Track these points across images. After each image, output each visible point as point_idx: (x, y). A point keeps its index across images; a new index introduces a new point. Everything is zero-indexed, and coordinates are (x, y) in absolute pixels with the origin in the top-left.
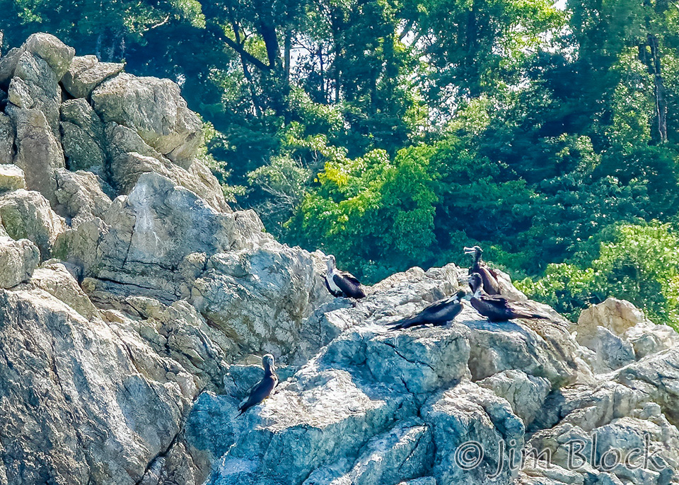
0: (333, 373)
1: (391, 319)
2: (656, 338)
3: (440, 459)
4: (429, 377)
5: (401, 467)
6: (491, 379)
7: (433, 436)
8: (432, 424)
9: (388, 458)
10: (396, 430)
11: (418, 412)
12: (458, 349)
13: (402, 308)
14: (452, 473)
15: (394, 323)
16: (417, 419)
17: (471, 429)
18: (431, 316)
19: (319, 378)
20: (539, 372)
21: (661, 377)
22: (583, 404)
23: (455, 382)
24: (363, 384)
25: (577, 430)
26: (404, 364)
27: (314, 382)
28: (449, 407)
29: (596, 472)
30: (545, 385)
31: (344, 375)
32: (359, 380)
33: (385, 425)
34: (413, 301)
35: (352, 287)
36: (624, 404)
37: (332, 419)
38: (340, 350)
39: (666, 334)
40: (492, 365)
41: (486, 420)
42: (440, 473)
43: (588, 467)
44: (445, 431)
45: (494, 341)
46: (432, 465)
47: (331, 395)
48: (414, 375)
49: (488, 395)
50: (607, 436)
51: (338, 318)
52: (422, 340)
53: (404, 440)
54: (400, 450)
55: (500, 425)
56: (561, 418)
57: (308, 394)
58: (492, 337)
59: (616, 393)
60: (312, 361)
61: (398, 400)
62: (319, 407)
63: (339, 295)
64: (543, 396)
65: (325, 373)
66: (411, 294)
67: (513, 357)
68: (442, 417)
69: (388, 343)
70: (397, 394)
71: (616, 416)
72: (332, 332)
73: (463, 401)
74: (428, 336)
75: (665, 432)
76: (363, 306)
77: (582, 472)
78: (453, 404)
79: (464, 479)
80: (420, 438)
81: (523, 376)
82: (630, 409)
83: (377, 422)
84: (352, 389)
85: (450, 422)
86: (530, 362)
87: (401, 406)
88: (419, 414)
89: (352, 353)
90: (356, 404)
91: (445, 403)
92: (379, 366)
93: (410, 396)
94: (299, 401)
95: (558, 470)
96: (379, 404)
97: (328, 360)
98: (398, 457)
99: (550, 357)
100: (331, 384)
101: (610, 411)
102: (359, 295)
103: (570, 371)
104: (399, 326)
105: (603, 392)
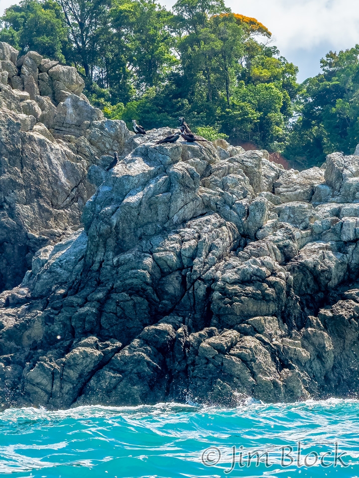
0: (137, 158)
1: (155, 141)
2: (237, 150)
3: (172, 186)
4: (169, 159)
5: (160, 189)
6: (189, 161)
7: (170, 179)
8: (169, 175)
9: (155, 186)
10: (158, 177)
11: (165, 171)
12: (178, 150)
13: (158, 137)
14: (176, 191)
15: (157, 142)
16: (165, 174)
17: (183, 177)
18: (169, 140)
19: (132, 160)
20: (204, 159)
21: (243, 161)
22: (218, 169)
23: (177, 161)
24: (147, 162)
25: (216, 178)
26: (160, 155)
27: (130, 161)
28: (175, 170)
29: (223, 191)
30: (206, 163)
31: (141, 159)
32: (145, 160)
33: (154, 175)
34: (162, 135)
35: (142, 130)
36: (232, 169)
37: (137, 173)
38: (139, 151)
39: (240, 149)
40: (189, 156)
41: (187, 174)
42: (173, 191)
43: (220, 190)
44: (174, 177)
45: (189, 148)
46: (170, 189)
47: (136, 165)
48: (164, 159)
49: (188, 166)
50: (226, 180)
51: (138, 140)
52: (166, 147)
53: (161, 180)
54: (159, 183)
55: (192, 176)
56: (211, 174)
57: (129, 165)
58: (189, 147)
59: (229, 166)
60: (130, 154)
61: (158, 167)
62: (132, 169)
63: (138, 133)
64: (205, 166)
65: (134, 158)
66: (161, 133)
67: (196, 154)
68: (173, 172)
69: (155, 148)
70: (158, 165)
71: (229, 173)
72: (136, 145)
73: (180, 167)
74: (168, 146)
75: (245, 179)
76: (146, 137)
77: (219, 191)
78: (177, 169)
79: (180, 193)
80: (166, 179)
81: (199, 160)
82: (233, 171)
83: (152, 174)
84: (143, 164)
85: (176, 174)
86: (201, 155)
87: (159, 169)
88: (165, 172)
89: (143, 152)
90: (145, 168)
91: (174, 168)
92: (152, 156)
93: (163, 166)
94: (126, 167)
95: (211, 191)
96: (152, 168)
97: (135, 154)
98: (159, 186)
99: (207, 154)
100: (136, 162)
101: (227, 172)
102: (144, 133)
103: (214, 158)
104: (158, 143)
105: (225, 165)
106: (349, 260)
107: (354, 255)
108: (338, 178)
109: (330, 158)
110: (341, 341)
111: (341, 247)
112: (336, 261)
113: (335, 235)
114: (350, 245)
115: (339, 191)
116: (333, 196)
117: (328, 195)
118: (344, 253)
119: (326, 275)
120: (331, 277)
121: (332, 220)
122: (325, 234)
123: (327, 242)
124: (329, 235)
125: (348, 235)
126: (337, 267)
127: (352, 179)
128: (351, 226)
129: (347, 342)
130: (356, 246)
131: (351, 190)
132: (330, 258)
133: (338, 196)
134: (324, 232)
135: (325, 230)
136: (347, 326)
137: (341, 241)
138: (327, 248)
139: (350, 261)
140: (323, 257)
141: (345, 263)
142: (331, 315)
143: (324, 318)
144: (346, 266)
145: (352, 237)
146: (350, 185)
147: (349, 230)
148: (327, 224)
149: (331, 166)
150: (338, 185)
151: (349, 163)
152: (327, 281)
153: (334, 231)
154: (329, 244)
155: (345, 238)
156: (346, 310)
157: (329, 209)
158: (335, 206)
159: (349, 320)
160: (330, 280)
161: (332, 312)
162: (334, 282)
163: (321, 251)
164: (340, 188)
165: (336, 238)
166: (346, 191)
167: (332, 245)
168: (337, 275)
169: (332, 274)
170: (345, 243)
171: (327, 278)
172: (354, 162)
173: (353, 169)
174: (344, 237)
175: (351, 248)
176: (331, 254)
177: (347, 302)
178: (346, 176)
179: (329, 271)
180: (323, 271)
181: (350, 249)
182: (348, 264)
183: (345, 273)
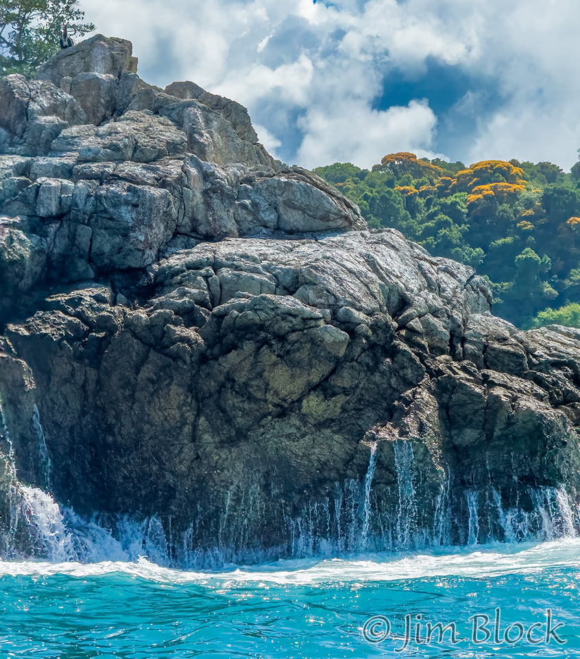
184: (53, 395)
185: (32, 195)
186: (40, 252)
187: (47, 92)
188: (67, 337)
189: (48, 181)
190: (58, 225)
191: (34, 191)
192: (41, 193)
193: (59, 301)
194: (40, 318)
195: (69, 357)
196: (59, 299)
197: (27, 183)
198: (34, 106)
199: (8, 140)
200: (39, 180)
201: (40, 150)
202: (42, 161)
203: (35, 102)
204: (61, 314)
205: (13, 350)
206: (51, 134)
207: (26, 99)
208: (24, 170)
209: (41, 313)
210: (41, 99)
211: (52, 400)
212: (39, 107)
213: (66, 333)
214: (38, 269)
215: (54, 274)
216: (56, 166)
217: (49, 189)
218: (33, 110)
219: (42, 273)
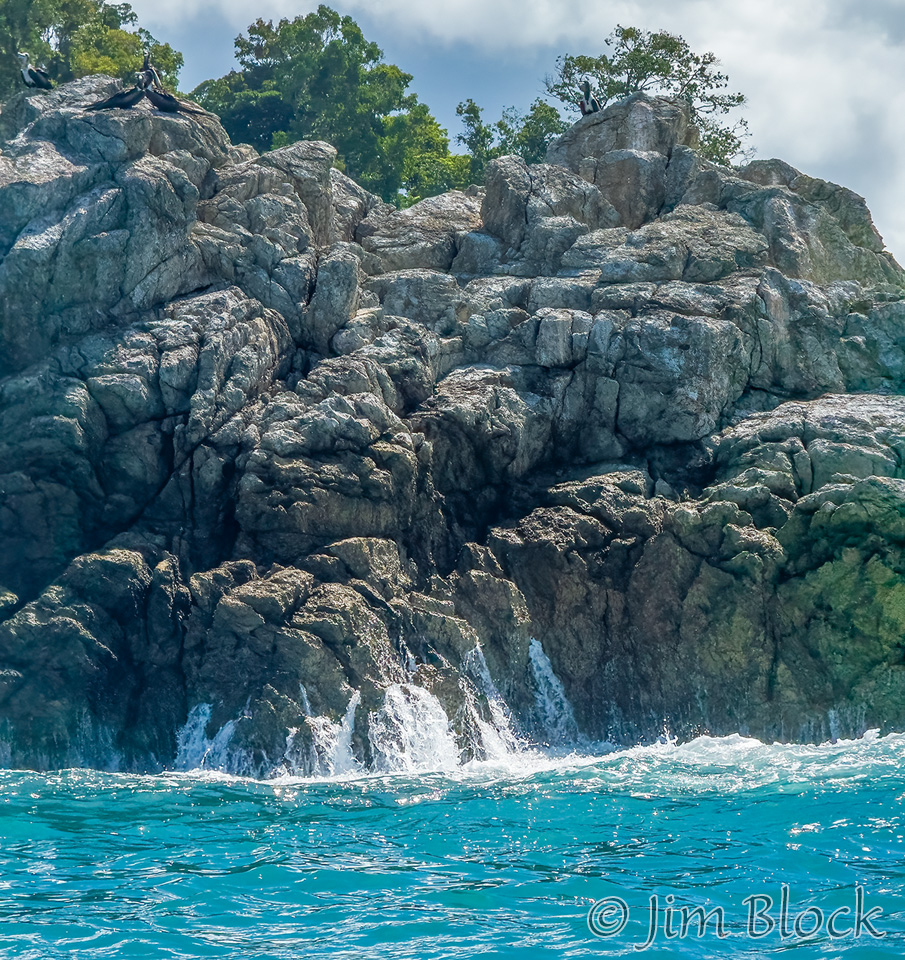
0: (40, 144)
1: (83, 104)
3: (132, 215)
4: (122, 149)
5: (101, 220)
6: (165, 155)
7: (126, 197)
8: (125, 186)
9: (90, 212)
10: (96, 191)
11: (111, 178)
12: (144, 127)
13: (87, 97)
14: (142, 226)
15: (85, 106)
16: (112, 183)
17: (158, 192)
19: (29, 147)
20: (200, 154)
21: (289, 165)
22: (236, 180)
23: (140, 155)
24: (65, 153)
25: (233, 200)
26: (99, 138)
27: (24, 151)
28: (140, 174)
29: (250, 234)
30: (205, 164)
31: (50, 146)
32: (62, 151)
33: (86, 186)
34: (96, 92)
35: (43, 79)
36: (266, 183)
37: (45, 179)
38: (45, 125)
40: (164, 145)
41: (169, 185)
42: (133, 226)
43: (242, 230)
44: (136, 191)
45: (166, 126)
46: (125, 220)
47: (41, 161)
48: (109, 147)
49: (168, 165)
50: (257, 206)
51: (37, 102)
52: (116, 118)
53: (104, 198)
54: (101, 205)
55: (180, 189)
56: (216, 192)
57: (21, 159)
58: (164, 122)
59: (261, 173)
60: (21, 135)
61: (97, 166)
62: (32, 169)
63: (33, 85)
64: (204, 172)
65: (34, 143)
66: (94, 87)
67: (181, 140)
68: (135, 181)
69: (86, 120)
70: (94, 162)
71: (260, 192)
72: (32, 113)
73: (149, 169)
74: (120, 117)
75: (299, 206)
76: (56, 94)
77: (239, 234)
78: (142, 172)
79: (151, 232)
80: (116, 197)
81: (189, 155)
82: (271, 187)
83: (81, 184)
84: (58, 157)
85: (140, 185)
86: (195, 144)
87: (99, 171)
88: (113, 178)
89: (54, 128)
90: (63, 168)
91: (136, 170)
92: (78, 139)
93: (106, 163)
94: (14, 165)
95: (221, 231)
96: (82, 169)
97: (34, 134)
98: (99, 212)
99: (207, 143)
100: (39, 152)
101: (255, 189)
102: (49, 87)
103: (223, 154)
104: (90, 109)
105: (249, 172)
106: (555, 412)
107: (567, 401)
108: (516, 217)
109: (497, 167)
110: (545, 605)
111: (536, 380)
112: (526, 413)
113: (522, 351)
114: (557, 375)
115: (519, 249)
116: (503, 261)
117: (493, 257)
118: (543, 394)
119: (505, 446)
120: (515, 452)
121: (513, 315)
122: (496, 348)
123: (500, 367)
124: (506, 350)
125: (554, 351)
126: (529, 426)
127: (551, 219)
128: (560, 329)
129: (561, 608)
130: (572, 379)
131: (549, 246)
132: (512, 404)
133: (517, 259)
134: (492, 343)
135: (494, 338)
136: (561, 568)
137: (536, 365)
138: (503, 381)
139: (558, 415)
140: (496, 403)
141: (548, 419)
142: (519, 541)
143: (502, 548)
144: (548, 427)
145: (562, 354)
146: (547, 235)
147: (557, 340)
148: (499, 324)
149: (498, 187)
150: (515, 234)
151: (542, 182)
152: (506, 460)
153: (518, 340)
154: (508, 372)
155: (544, 359)
156: (556, 530)
157: (501, 289)
158: (513, 282)
159: (567, 553)
160: (513, 458)
161: (521, 534)
162: (520, 465)
163: (490, 388)
164: (522, 240)
165: (522, 358)
166: (537, 249)
167: (514, 373)
168: (528, 445)
169: (517, 444)
170: (546, 369)
171: (505, 454)
172: (553, 181)
173: (552, 196)
174: (544, 357)
175: (560, 383)
176: (514, 396)
177: (557, 511)
178: (535, 211)
179: (511, 434)
180: (498, 436)
181: (559, 385)
182: (553, 422)
183: (546, 444)
184: (559, 632)
185: (530, 333)
186: (541, 418)
187: (557, 181)
188: (578, 546)
189: (554, 314)
190: (568, 378)
191: (532, 329)
192: (542, 331)
193: (568, 493)
194: (539, 518)
195: (581, 575)
196: (568, 489)
197: (522, 318)
198: (536, 203)
199: (499, 255)
200: (539, 313)
201: (546, 267)
202: (546, 284)
203: (538, 196)
204: (570, 512)
205: (498, 566)
206: (562, 243)
207: (524, 193)
208: (520, 298)
209: (540, 511)
210: (548, 191)
211: (558, 639)
212: (544, 204)
213: (577, 540)
214: (539, 445)
215: (564, 452)
216: (566, 291)
217: (555, 325)
218: (535, 207)
219: (544, 449)
